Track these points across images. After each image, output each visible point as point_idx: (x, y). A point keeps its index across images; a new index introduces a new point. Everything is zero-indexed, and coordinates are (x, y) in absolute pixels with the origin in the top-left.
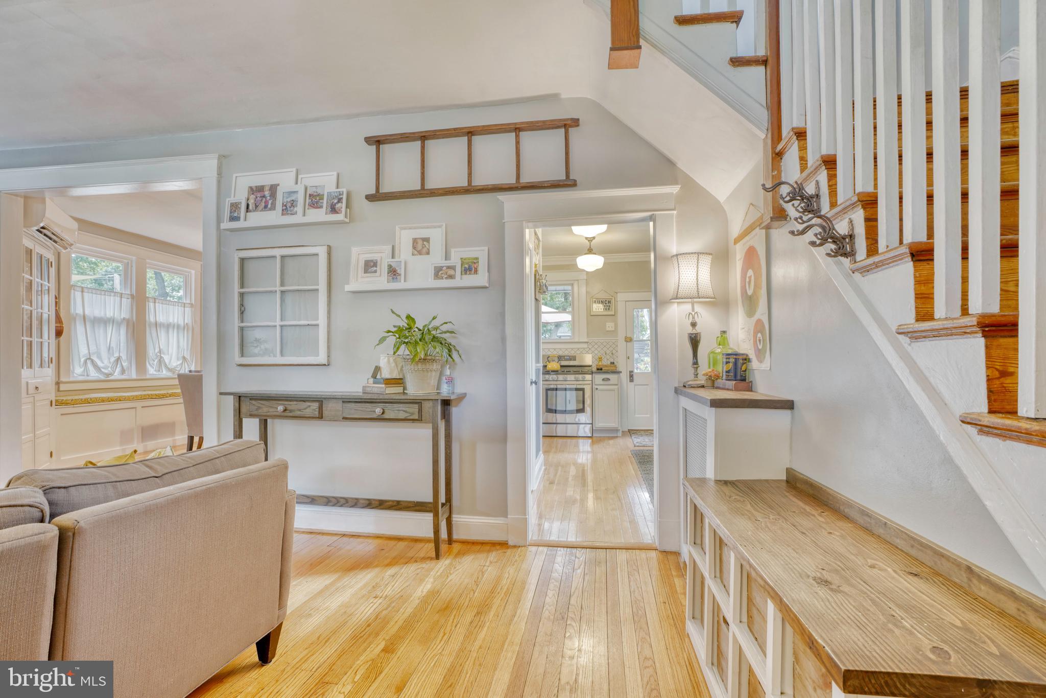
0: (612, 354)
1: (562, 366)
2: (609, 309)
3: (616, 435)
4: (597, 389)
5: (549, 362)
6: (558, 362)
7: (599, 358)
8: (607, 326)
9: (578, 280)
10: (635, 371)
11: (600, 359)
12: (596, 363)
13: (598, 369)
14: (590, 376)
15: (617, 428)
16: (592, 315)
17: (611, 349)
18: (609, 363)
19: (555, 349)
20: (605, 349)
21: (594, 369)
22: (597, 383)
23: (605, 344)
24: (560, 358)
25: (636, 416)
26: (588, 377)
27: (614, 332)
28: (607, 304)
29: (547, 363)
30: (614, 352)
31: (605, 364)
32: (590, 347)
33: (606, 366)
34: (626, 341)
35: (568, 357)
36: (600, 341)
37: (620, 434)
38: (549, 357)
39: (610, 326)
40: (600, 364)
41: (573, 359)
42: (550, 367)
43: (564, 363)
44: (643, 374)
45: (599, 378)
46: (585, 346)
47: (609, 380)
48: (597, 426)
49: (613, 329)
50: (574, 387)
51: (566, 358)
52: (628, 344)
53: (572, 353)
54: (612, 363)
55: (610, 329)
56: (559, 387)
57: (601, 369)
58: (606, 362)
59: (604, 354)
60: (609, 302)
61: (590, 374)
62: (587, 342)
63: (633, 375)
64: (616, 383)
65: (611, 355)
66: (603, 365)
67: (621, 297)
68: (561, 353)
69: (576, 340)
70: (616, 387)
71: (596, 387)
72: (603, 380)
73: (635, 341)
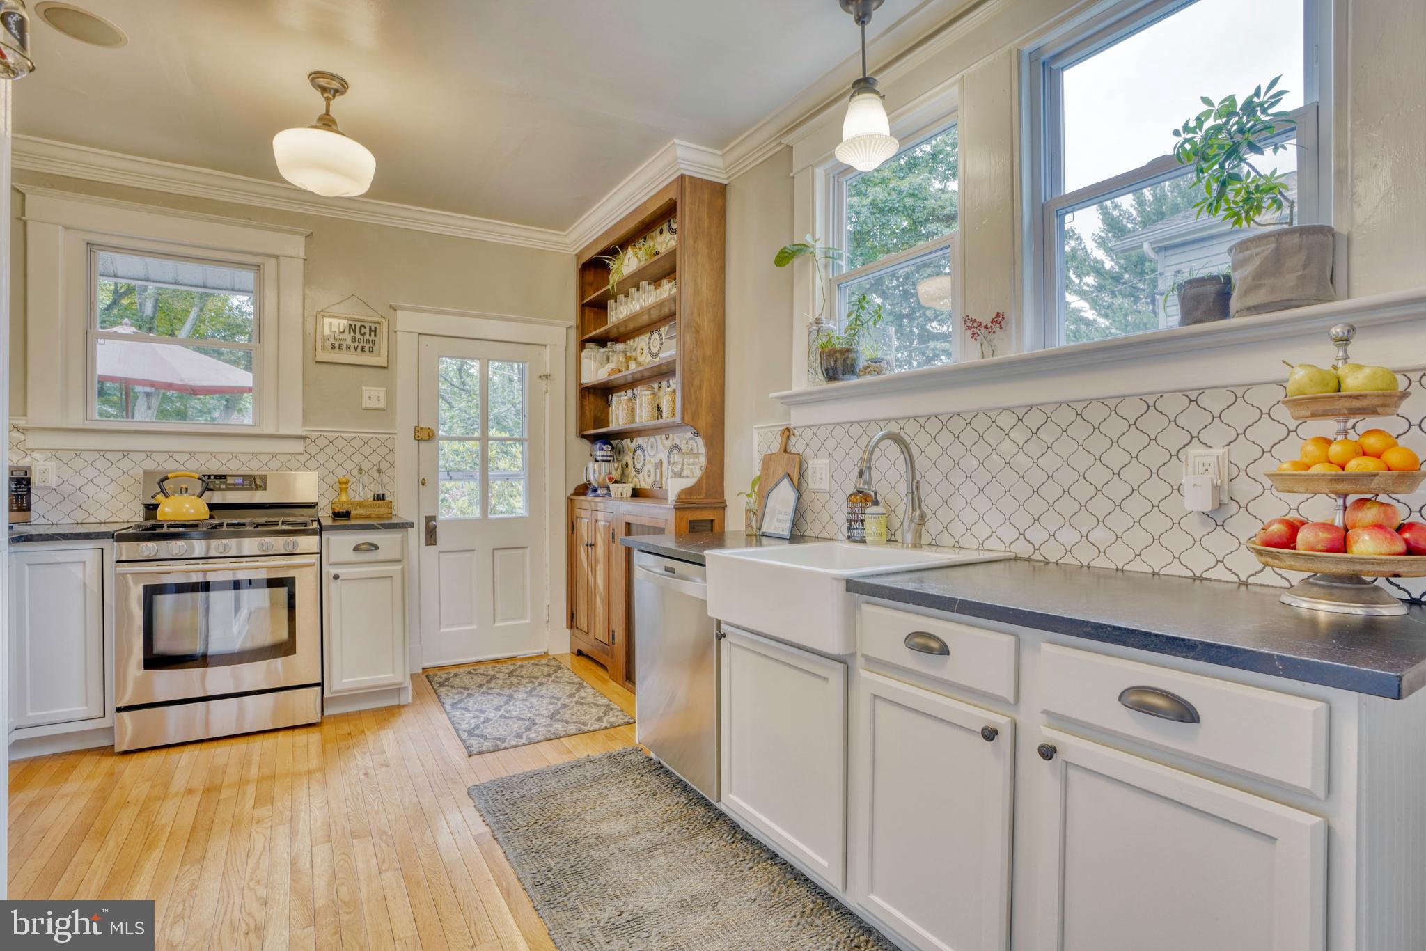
0: (379, 471)
1: (212, 507)
2: (371, 350)
3: (394, 702)
4: (336, 577)
5: (166, 496)
6: (200, 496)
7: (340, 483)
8: (365, 395)
9: (277, 257)
10: (443, 515)
11: (343, 485)
12: (331, 495)
13: (337, 515)
14: (314, 539)
15: (401, 684)
16: (317, 362)
17: (375, 458)
18: (370, 496)
19: (192, 455)
20: (357, 458)
21: (325, 513)
22: (334, 559)
23: (357, 443)
24: (210, 482)
25: (442, 630)
26: (308, 543)
27: (385, 413)
28: (367, 337)
29: (160, 497)
30: (384, 466)
31: (358, 499)
32: (313, 449)
33: (361, 505)
34: (418, 439)
35: (239, 480)
36: (343, 435)
37: (407, 698)
38: (166, 478)
39: (372, 396)
40: (344, 498)
41: (253, 482)
42: (167, 510)
43: (218, 497)
44: (461, 524)
45: (341, 544)
46: (298, 447)
47: (377, 548)
48: (336, 687)
49: (382, 405)
50: (263, 575)
51: (230, 480)
52: (423, 445)
53: (254, 468)
54: (380, 497)
55: (374, 404)
56: (211, 578)
57: (347, 515)
58: (360, 493)
59: (355, 472)
60: (373, 331)
61: (313, 532)
62: (304, 438)
63: (435, 527)
64: (398, 557)
65: (376, 475)
66: (350, 502)
67: (407, 321)
68: (214, 468)
69: (269, 429)
70: (398, 567)
71: (334, 571)
72: (356, 549)
73: (444, 438)
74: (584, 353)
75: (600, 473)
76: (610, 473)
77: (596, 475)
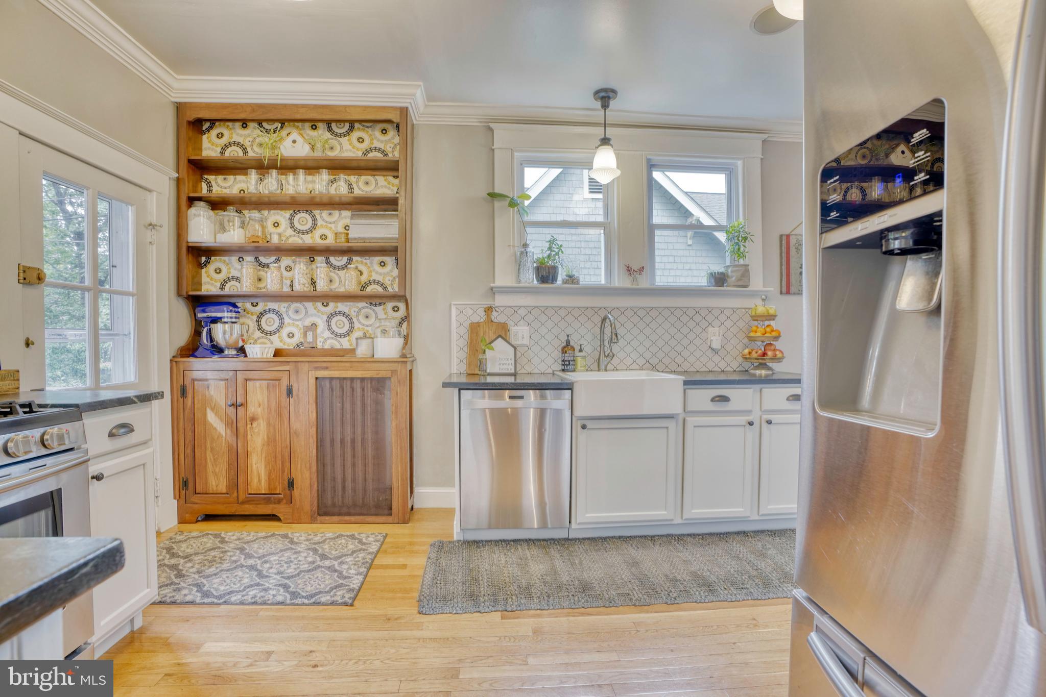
4: (100, 477)
64: (148, 436)
70: (148, 450)
72: (111, 433)
73: (48, 283)
74: (192, 211)
75: (231, 334)
76: (242, 335)
77: (227, 336)
